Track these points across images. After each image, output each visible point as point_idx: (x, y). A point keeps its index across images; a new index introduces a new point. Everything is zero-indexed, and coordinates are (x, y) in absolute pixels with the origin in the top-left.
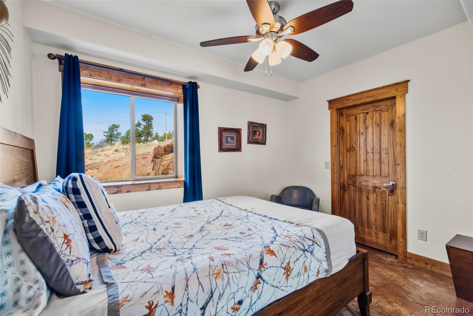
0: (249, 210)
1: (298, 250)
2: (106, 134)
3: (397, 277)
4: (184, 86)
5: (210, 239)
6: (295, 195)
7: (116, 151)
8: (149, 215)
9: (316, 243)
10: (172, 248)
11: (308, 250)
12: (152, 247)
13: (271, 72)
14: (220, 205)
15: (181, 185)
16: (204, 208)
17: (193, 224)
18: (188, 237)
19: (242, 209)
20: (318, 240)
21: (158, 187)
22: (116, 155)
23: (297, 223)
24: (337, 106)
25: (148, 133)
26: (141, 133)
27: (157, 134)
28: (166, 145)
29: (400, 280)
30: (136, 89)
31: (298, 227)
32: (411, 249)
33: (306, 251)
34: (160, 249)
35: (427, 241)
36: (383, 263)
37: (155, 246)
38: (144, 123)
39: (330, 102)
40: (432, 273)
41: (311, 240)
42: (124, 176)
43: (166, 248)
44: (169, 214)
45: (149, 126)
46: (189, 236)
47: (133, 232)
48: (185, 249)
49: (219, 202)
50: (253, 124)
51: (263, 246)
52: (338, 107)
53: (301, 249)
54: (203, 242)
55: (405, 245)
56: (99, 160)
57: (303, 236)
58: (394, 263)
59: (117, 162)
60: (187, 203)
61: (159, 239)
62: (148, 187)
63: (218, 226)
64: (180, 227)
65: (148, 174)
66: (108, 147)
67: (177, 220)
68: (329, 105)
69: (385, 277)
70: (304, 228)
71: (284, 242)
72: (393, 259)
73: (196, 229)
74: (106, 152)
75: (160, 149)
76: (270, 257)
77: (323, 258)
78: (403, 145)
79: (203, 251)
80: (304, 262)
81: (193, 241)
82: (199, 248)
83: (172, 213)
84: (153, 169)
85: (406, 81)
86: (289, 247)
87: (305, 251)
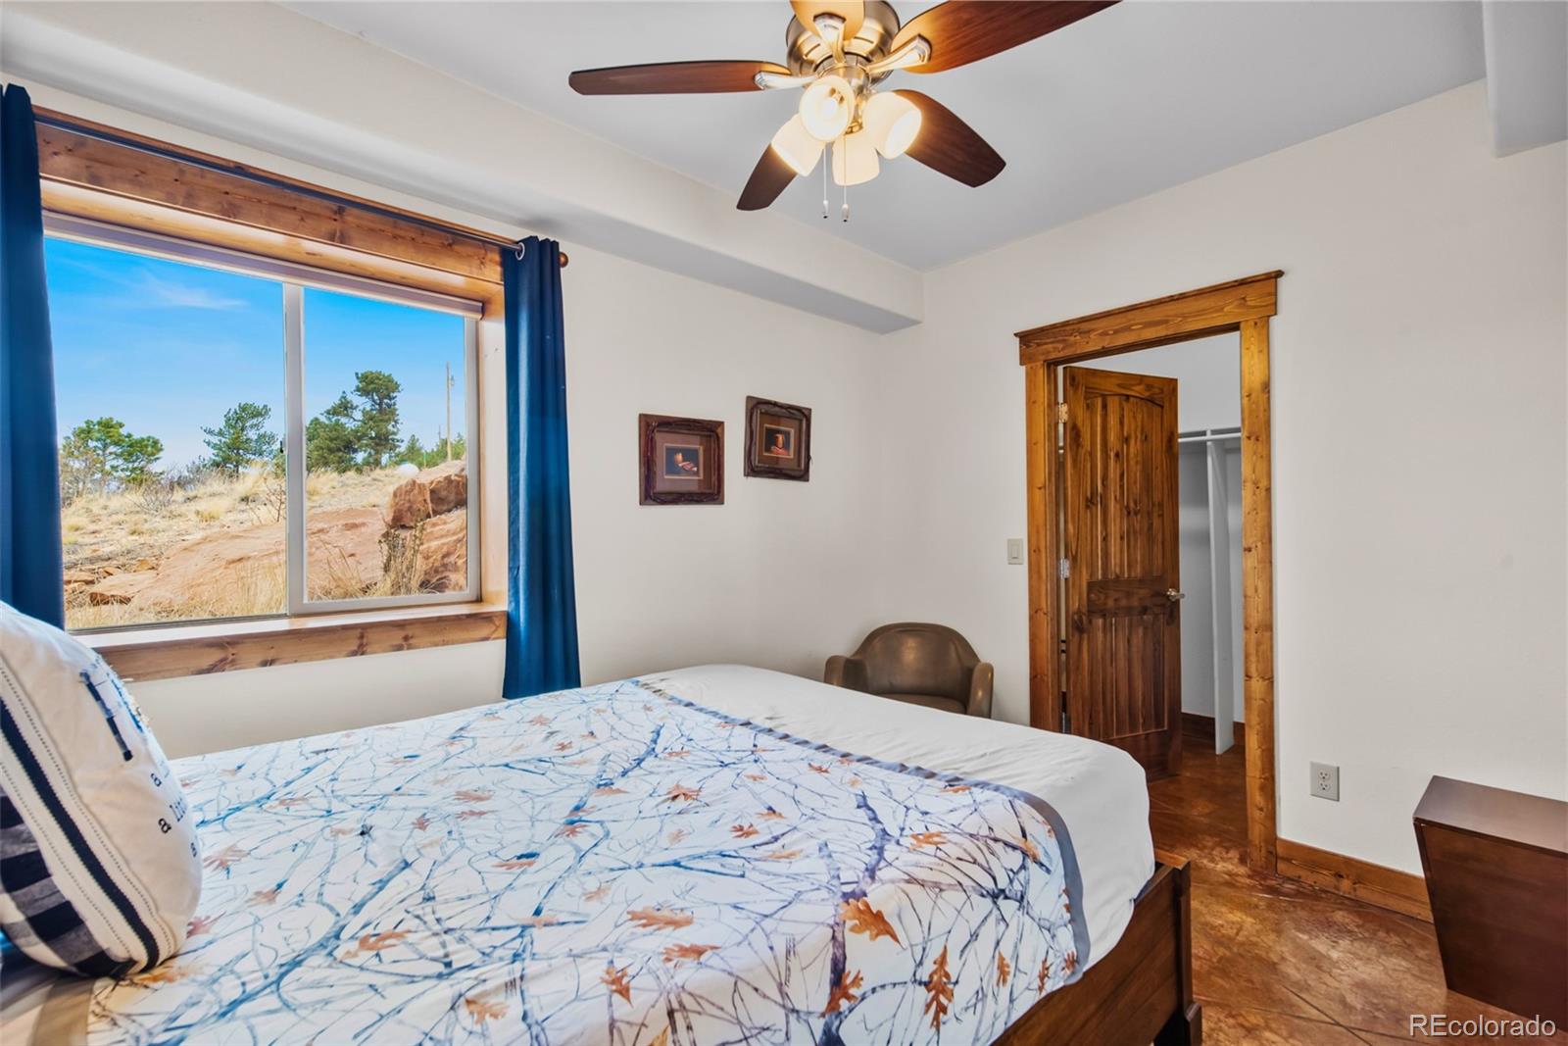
0: (759, 721)
1: (975, 898)
2: (215, 440)
3: (1257, 931)
4: (507, 255)
5: (612, 870)
6: (911, 653)
7: (245, 499)
8: (352, 759)
9: (1036, 860)
10: (437, 928)
11: (1007, 892)
12: (343, 928)
13: (845, 206)
14: (648, 705)
15: (494, 632)
16: (584, 720)
17: (539, 796)
18: (515, 861)
19: (733, 720)
20: (1039, 847)
21: (399, 641)
22: (244, 516)
23: (950, 773)
24: (1049, 352)
25: (380, 439)
26: (352, 438)
27: (413, 441)
28: (441, 479)
29: (1266, 940)
30: (308, 254)
31: (956, 791)
32: (1287, 831)
33: (1002, 897)
34: (374, 942)
35: (1338, 800)
36: (1204, 882)
37: (354, 925)
38: (362, 403)
39: (1026, 338)
40: (1358, 907)
41: (1014, 848)
42: (262, 599)
43: (409, 931)
44: (441, 754)
45: (384, 412)
46: (519, 858)
47: (262, 851)
48: (495, 933)
49: (645, 695)
50: (764, 408)
51: (840, 894)
52: (1053, 356)
53: (985, 893)
54: (582, 884)
55: (1271, 817)
56: (171, 533)
57: (985, 832)
58: (1239, 879)
59: (237, 540)
60: (518, 700)
61: (380, 881)
62: (357, 642)
63: (643, 800)
64: (481, 813)
65: (364, 586)
66: (216, 484)
67: (471, 781)
68: (1020, 347)
69: (1219, 934)
70: (980, 795)
71: (917, 865)
72: (1232, 864)
73: (550, 820)
74: (201, 505)
75: (416, 491)
76: (872, 943)
77: (1060, 916)
78: (1263, 484)
79: (583, 939)
80: (998, 943)
81: (534, 885)
82: (563, 923)
83: (450, 749)
84: (386, 568)
85: (1273, 275)
86: (941, 890)
87: (997, 897)
